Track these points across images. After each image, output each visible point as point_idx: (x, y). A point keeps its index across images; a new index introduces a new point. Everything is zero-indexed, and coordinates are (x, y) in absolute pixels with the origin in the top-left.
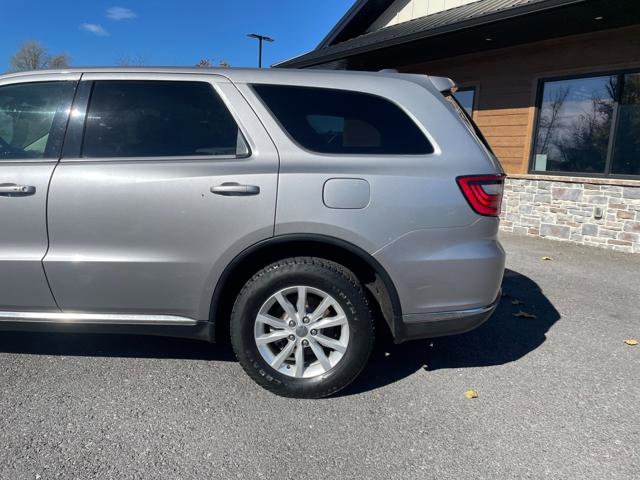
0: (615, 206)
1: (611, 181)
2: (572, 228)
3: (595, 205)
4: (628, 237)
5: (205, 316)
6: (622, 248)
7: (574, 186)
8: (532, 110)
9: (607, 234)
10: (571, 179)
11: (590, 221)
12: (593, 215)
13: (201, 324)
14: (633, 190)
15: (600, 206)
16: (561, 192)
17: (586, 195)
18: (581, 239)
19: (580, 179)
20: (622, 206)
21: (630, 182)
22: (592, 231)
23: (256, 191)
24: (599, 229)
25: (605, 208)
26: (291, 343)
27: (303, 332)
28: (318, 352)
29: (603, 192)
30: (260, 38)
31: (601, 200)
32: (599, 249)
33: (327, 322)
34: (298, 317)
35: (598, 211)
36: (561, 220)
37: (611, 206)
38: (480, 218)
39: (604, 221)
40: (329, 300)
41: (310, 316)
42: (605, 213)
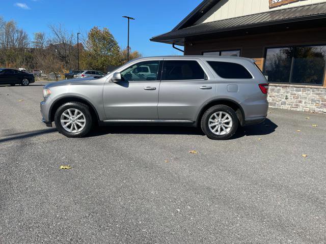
0: (293, 94)
1: (291, 85)
2: (277, 103)
3: (285, 94)
4: (297, 105)
5: (196, 120)
6: (295, 109)
7: (278, 88)
8: (263, 59)
9: (290, 104)
10: (277, 85)
11: (284, 100)
12: (285, 98)
13: (194, 122)
14: (299, 89)
15: (287, 94)
16: (273, 89)
17: (282, 91)
18: (280, 106)
19: (280, 85)
20: (295, 94)
21: (297, 86)
22: (284, 103)
23: (211, 88)
24: (287, 103)
25: (289, 95)
26: (217, 126)
27: (220, 123)
28: (224, 128)
29: (288, 89)
30: (129, 18)
31: (288, 92)
32: (287, 110)
33: (226, 121)
34: (219, 120)
35: (287, 96)
36: (273, 100)
37: (291, 94)
38: (264, 94)
39: (289, 100)
40: (227, 115)
41: (223, 119)
42: (289, 97)
